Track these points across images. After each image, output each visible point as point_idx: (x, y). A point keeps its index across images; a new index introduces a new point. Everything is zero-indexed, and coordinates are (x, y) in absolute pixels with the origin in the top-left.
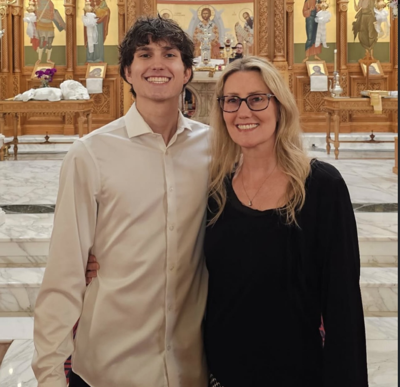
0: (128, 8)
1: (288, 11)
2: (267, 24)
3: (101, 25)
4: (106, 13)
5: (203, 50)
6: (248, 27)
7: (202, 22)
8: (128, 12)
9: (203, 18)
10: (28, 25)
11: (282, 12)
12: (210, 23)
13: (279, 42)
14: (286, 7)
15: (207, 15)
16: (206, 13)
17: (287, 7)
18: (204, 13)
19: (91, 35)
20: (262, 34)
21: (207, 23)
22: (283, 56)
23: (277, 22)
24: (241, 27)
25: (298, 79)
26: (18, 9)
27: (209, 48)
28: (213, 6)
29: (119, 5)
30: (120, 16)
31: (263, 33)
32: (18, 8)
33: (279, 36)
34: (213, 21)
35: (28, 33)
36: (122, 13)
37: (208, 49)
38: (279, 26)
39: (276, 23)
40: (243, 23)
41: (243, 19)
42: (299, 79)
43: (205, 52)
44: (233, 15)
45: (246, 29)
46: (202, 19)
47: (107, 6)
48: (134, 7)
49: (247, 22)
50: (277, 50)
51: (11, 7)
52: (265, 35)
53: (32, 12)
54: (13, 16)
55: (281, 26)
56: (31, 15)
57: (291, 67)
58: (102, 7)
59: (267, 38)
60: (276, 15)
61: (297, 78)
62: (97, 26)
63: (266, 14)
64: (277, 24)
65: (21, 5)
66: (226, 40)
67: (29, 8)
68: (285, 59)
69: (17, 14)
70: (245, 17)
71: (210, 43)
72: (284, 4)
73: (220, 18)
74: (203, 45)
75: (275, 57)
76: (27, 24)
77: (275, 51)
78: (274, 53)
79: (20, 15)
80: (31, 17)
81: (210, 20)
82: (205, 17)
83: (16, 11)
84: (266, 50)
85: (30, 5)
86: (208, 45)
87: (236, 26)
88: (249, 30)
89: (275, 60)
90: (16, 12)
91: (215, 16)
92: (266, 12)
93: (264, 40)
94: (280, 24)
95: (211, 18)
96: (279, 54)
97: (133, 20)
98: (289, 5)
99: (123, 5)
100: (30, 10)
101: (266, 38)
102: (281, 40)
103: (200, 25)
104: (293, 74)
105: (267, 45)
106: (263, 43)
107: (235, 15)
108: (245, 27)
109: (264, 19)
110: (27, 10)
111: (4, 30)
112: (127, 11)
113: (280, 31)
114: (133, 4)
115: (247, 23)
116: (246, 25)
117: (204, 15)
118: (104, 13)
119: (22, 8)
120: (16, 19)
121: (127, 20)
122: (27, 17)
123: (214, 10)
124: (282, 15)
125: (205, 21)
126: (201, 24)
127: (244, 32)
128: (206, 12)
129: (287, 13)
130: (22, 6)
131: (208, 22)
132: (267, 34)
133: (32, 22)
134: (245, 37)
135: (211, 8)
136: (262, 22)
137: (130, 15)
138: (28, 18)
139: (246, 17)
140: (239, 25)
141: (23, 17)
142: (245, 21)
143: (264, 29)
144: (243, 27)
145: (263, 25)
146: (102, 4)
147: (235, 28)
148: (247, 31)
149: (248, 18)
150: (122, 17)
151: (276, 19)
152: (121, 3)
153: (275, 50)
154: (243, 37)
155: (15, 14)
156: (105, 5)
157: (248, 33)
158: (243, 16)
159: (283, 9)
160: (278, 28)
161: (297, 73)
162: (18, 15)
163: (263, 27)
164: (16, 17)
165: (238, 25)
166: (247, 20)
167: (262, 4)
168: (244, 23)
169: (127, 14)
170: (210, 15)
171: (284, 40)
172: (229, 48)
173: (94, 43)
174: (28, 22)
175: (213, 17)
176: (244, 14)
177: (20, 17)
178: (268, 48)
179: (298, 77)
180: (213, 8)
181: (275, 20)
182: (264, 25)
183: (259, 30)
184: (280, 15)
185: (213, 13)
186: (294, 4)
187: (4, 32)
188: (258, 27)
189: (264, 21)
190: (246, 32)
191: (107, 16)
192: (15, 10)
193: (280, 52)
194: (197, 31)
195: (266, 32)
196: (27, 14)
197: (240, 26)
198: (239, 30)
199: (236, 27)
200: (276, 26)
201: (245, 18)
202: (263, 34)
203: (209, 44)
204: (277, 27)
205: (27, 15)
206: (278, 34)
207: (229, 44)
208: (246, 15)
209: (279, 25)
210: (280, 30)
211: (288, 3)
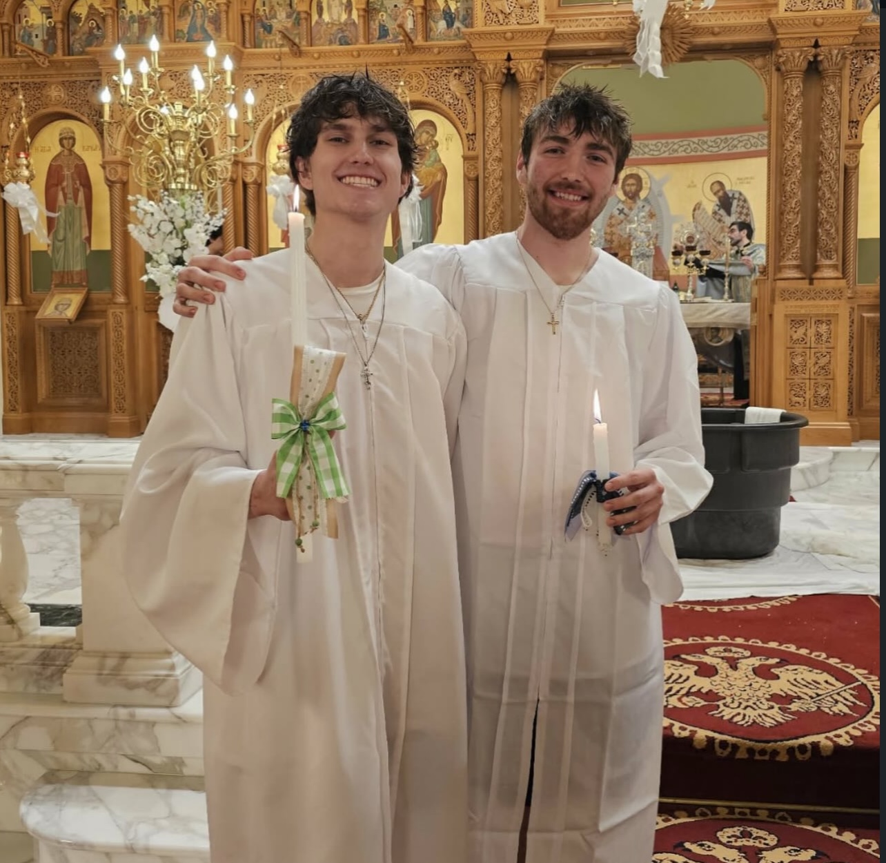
0: (485, 163)
1: (847, 163)
2: (799, 193)
3: (428, 201)
4: (439, 177)
5: (637, 257)
6: (722, 212)
7: (623, 202)
8: (487, 172)
9: (626, 193)
10: (276, 201)
11: (835, 166)
12: (640, 203)
13: (828, 234)
14: (844, 154)
15: (633, 188)
16: (633, 185)
17: (847, 154)
18: (628, 185)
19: (408, 223)
20: (789, 217)
21: (633, 205)
22: (835, 267)
23: (823, 188)
24: (706, 213)
25: (866, 320)
26: (254, 170)
27: (650, 254)
28: (647, 168)
29: (465, 158)
30: (467, 182)
31: (791, 214)
32: (255, 167)
33: (828, 222)
34: (646, 199)
35: (276, 221)
36: (472, 175)
37: (648, 257)
38: (829, 199)
39: (820, 193)
40: (710, 204)
41: (712, 194)
42: (869, 319)
43: (641, 262)
44: (689, 186)
45: (718, 217)
46: (623, 198)
47: (440, 160)
48: (500, 160)
49: (720, 201)
50: (821, 254)
51: (240, 165)
52: (795, 220)
53: (284, 173)
54: (245, 185)
55: (832, 197)
56: (282, 181)
57: (852, 293)
58: (430, 162)
59: (800, 226)
60: (821, 172)
61: (862, 317)
62: (420, 202)
63: (799, 171)
64: (824, 193)
65: (261, 160)
66: (686, 237)
67: (278, 165)
68: (840, 275)
69: (253, 179)
70: (715, 191)
71: (651, 242)
72: (840, 148)
73: (661, 194)
74: (637, 247)
75: (816, 268)
76: (274, 199)
77: (816, 256)
78: (815, 259)
79: (259, 182)
80: (282, 185)
81: (639, 198)
82: (631, 191)
83: (252, 173)
84: (797, 253)
85: (279, 158)
86: (648, 247)
87: (694, 210)
88: (722, 218)
89: (818, 275)
90: (251, 175)
91: (650, 189)
92: (798, 168)
93: (792, 231)
94: (831, 193)
95: (643, 194)
96: (828, 262)
97: (496, 188)
98: (852, 151)
99: (475, 158)
100: (280, 168)
101: (797, 226)
102: (833, 231)
103: (618, 209)
104: (856, 307)
105: (799, 241)
106: (789, 238)
107: (695, 186)
108: (715, 213)
109: (794, 183)
110: (275, 170)
111: (226, 209)
112: (485, 169)
113: (831, 210)
114: (497, 154)
115: (718, 203)
116: (717, 208)
117: (627, 188)
118: (434, 175)
119: (262, 168)
120: (251, 191)
121: (484, 190)
122: (273, 183)
123: (650, 177)
124: (835, 174)
125: (629, 201)
126: (621, 206)
127: (711, 224)
128: (631, 181)
129: (846, 168)
130: (263, 163)
131: (635, 202)
132: (800, 216)
133: (284, 196)
134: (714, 234)
135: (642, 175)
136: (788, 188)
137: (491, 179)
138: (276, 187)
139: (718, 191)
140: (702, 207)
141: (266, 185)
142: (715, 199)
143: (793, 206)
144: (710, 212)
145: (791, 197)
146: (430, 157)
147: (693, 215)
148: (720, 221)
149: (721, 194)
150: (472, 184)
151: (822, 183)
152: (471, 153)
153: (816, 252)
154: (710, 234)
155: (249, 180)
156: (436, 158)
157: (720, 225)
158: (711, 189)
159: (839, 160)
160: (826, 204)
161: (863, 306)
162: (255, 182)
163: (790, 200)
164: (251, 186)
165: (699, 208)
166: (720, 199)
167: (789, 149)
168: (713, 204)
169: (485, 177)
170: (640, 187)
171: (837, 230)
172: (694, 252)
173: (413, 241)
174: (277, 196)
175: (647, 191)
176: (713, 184)
177: (260, 185)
178: (801, 248)
179: (865, 315)
180: (646, 172)
181: (820, 185)
182: (792, 195)
183: (780, 208)
184: (832, 173)
185: (646, 183)
186: (862, 150)
187: (225, 213)
188: (778, 202)
189: (793, 186)
190: (717, 223)
191: (440, 182)
192: (249, 172)
193: (831, 259)
194: (613, 221)
195: (798, 213)
196: (272, 177)
197: (704, 209)
198: (703, 218)
199: (697, 212)
200: (821, 199)
201: (715, 194)
202: (791, 217)
203: (649, 245)
204: (823, 201)
205: (272, 180)
206: (825, 216)
207: (693, 244)
208: (717, 187)
209: (828, 196)
210: (831, 207)
211: (848, 147)
